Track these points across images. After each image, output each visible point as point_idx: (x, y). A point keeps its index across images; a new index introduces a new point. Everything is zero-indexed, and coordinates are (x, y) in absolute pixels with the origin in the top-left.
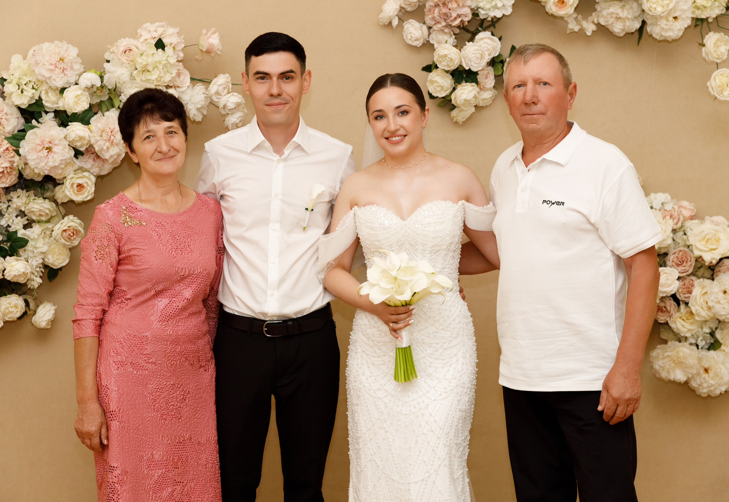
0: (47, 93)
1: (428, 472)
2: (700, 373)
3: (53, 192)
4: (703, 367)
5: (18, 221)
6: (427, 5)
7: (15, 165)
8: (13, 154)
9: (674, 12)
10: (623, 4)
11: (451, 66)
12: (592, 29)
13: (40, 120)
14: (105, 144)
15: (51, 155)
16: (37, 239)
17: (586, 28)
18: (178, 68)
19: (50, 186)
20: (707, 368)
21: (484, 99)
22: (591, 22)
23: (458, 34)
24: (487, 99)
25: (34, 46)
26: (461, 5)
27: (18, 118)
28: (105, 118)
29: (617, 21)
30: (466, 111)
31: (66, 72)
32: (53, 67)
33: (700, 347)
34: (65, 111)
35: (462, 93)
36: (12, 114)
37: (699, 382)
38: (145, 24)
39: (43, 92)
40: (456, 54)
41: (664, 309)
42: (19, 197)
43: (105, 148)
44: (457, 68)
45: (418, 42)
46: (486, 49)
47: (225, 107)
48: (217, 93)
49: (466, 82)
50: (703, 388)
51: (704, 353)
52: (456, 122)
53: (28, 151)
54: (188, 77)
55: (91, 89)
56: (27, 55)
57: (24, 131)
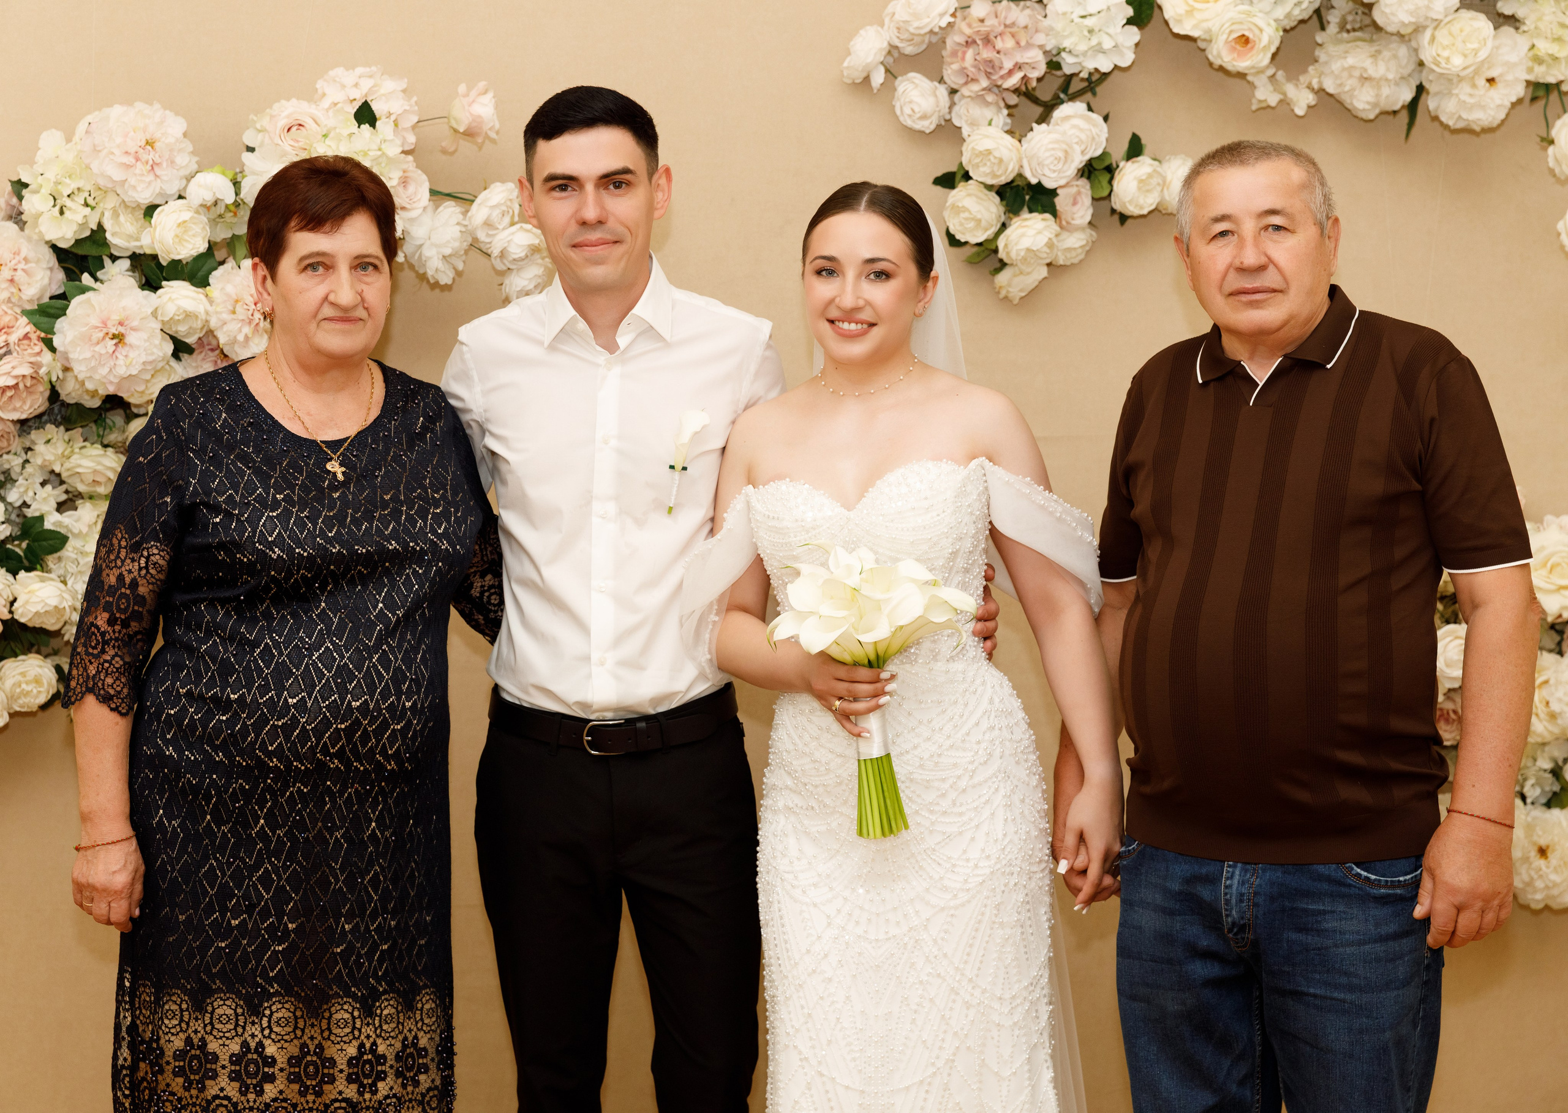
1: (933, 1064)
2: (1528, 858)
3: (124, 431)
4: (1534, 844)
5: (45, 495)
6: (949, 42)
7: (43, 371)
8: (40, 346)
9: (1489, 68)
10: (1377, 48)
11: (1000, 176)
12: (1307, 102)
13: (99, 274)
14: (240, 330)
15: (122, 351)
16: (87, 534)
17: (1295, 99)
18: (405, 166)
19: (118, 419)
20: (1544, 848)
21: (1069, 250)
22: (1304, 86)
23: (1016, 106)
24: (1075, 249)
25: (90, 112)
26: (1023, 43)
27: (51, 269)
28: (239, 273)
29: (1362, 85)
30: (1028, 274)
31: (158, 171)
32: (130, 160)
33: (1529, 801)
34: (155, 257)
35: (1023, 235)
36: (38, 261)
37: (1526, 878)
38: (332, 69)
39: (107, 214)
40: (1010, 150)
41: (1453, 716)
42: (48, 441)
43: (241, 338)
44: (1012, 182)
45: (926, 123)
46: (1076, 140)
47: (503, 254)
48: (488, 224)
49: (1031, 211)
50: (1535, 891)
51: (1539, 813)
52: (1006, 298)
53: (72, 342)
54: (426, 187)
55: (212, 209)
56: (73, 133)
57: (64, 297)
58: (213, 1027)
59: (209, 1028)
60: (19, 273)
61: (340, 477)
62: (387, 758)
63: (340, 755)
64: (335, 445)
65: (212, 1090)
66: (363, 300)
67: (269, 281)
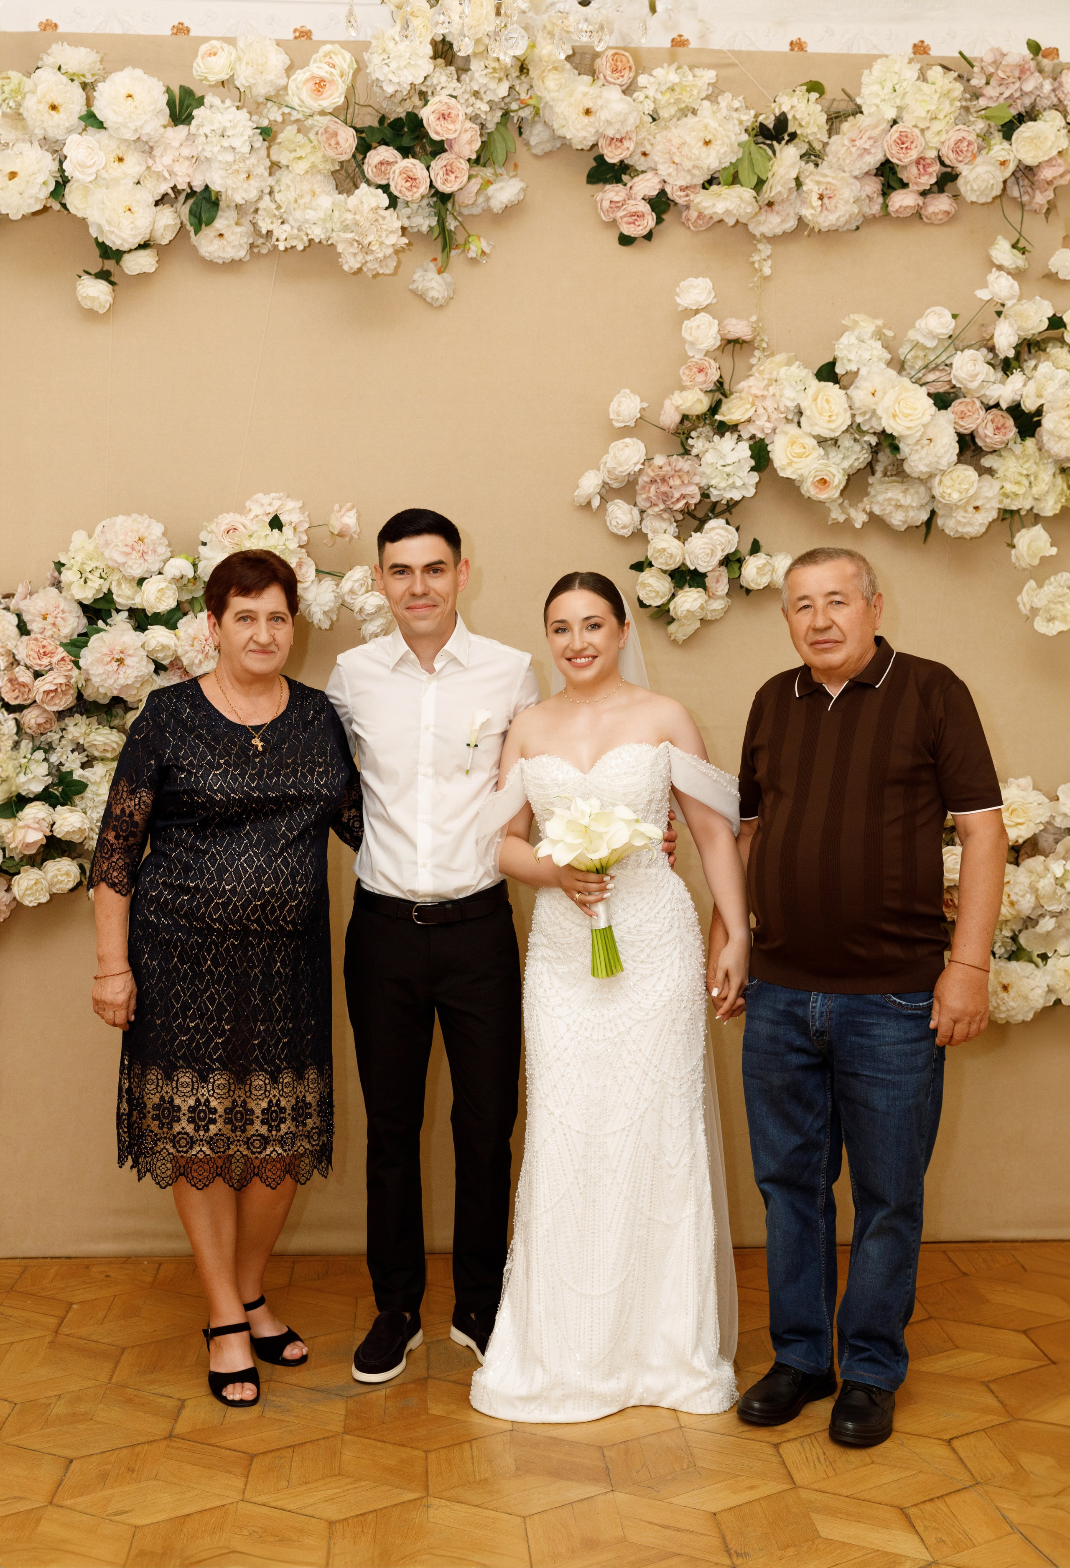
0: (119, 584)
2: (997, 992)
3: (123, 719)
4: (1001, 983)
5: (73, 758)
6: (640, 481)
7: (73, 681)
8: (71, 665)
9: (976, 501)
10: (905, 487)
11: (671, 566)
12: (863, 520)
13: (109, 621)
14: (196, 657)
15: (122, 669)
16: (100, 783)
17: (855, 518)
18: (300, 556)
19: (120, 712)
20: (1007, 985)
21: (714, 610)
22: (861, 510)
23: (682, 522)
24: (718, 610)
25: (104, 519)
26: (686, 482)
27: (79, 617)
28: (198, 621)
29: (897, 510)
30: (689, 625)
31: (146, 557)
32: (128, 550)
33: (997, 956)
34: (144, 610)
35: (685, 601)
36: (70, 612)
37: (995, 1004)
38: (256, 494)
39: (114, 583)
40: (678, 548)
41: (950, 903)
42: (76, 725)
43: (197, 661)
44: (679, 568)
45: (625, 531)
46: (719, 543)
47: (361, 610)
48: (352, 592)
49: (690, 587)
50: (1001, 1012)
51: (1003, 963)
52: (674, 640)
53: (91, 663)
54: (314, 567)
55: (180, 582)
56: (93, 532)
57: (85, 635)
58: (178, 1090)
59: (175, 1091)
60: (59, 619)
61: (260, 748)
62: (287, 923)
63: (258, 921)
64: (257, 728)
65: (177, 1128)
66: (274, 639)
67: (217, 626)
